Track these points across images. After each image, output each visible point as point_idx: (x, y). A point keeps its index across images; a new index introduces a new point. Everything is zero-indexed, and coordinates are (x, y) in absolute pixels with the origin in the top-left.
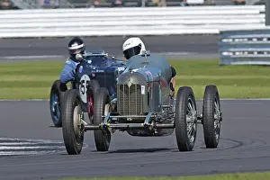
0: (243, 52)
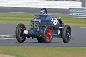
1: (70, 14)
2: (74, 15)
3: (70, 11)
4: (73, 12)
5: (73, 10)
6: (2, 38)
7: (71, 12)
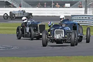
0: (78, 21)
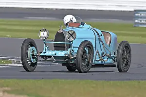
1: (136, 21)
2: (142, 21)
3: (137, 15)
4: (141, 18)
5: (141, 13)
6: (13, 65)
7: (138, 17)
